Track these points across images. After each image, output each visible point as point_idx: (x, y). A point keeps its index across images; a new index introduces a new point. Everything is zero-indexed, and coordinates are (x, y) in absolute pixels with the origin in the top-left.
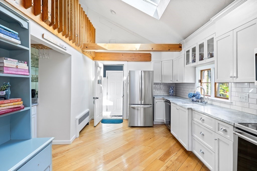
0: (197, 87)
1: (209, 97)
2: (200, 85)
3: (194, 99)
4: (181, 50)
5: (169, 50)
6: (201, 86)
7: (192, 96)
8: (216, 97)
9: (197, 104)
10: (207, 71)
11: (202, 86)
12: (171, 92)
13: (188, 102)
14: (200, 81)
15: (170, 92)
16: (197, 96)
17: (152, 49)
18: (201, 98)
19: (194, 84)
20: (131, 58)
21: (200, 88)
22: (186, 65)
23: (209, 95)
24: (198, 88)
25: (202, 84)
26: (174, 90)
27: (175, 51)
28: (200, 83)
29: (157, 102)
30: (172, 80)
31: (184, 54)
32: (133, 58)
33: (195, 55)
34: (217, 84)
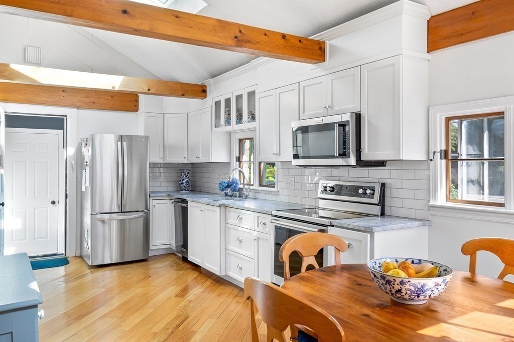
0: (233, 170)
1: (251, 187)
2: (238, 166)
3: (228, 192)
4: (206, 97)
5: (183, 95)
6: (240, 167)
7: (226, 188)
8: (261, 185)
9: (234, 200)
10: (248, 141)
11: (242, 168)
12: (184, 182)
13: (219, 198)
14: (239, 159)
15: (182, 184)
16: (233, 186)
17: (149, 90)
18: (240, 190)
19: (229, 164)
20: (88, 100)
21: (238, 172)
22: (215, 127)
23: (252, 183)
24: (234, 172)
25: (242, 164)
26: (190, 178)
27: (195, 98)
28: (238, 163)
29: (156, 205)
30: (186, 157)
31: (212, 107)
32: (93, 100)
33: (230, 110)
34: (262, 165)
